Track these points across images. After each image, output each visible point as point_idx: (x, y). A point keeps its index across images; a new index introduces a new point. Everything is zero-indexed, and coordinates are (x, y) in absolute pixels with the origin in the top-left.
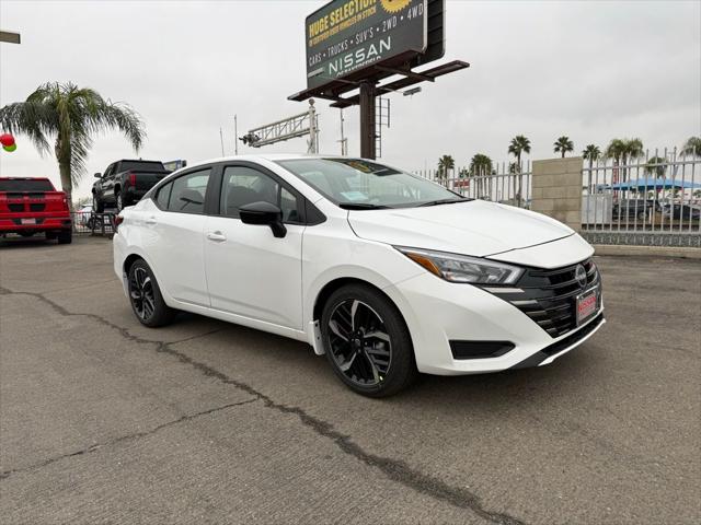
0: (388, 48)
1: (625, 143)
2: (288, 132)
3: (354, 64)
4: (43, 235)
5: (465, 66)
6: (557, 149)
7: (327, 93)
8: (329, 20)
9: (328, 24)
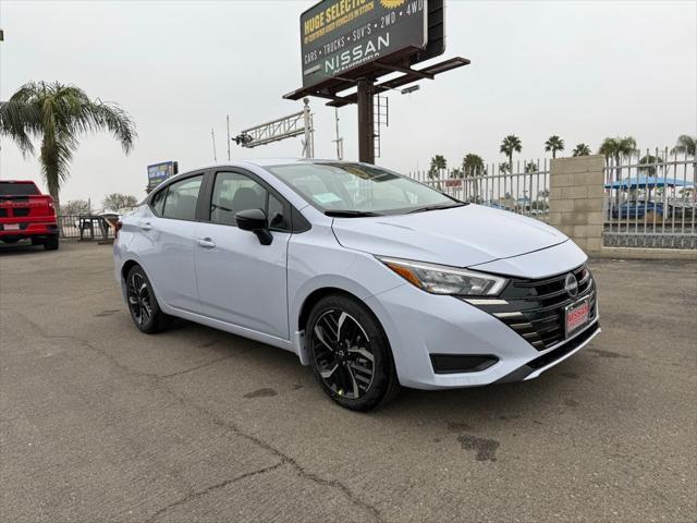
0: (387, 44)
1: (618, 141)
2: (283, 132)
3: (352, 61)
4: (29, 240)
5: (466, 62)
6: (548, 149)
7: (323, 92)
8: (325, 16)
9: (324, 21)
